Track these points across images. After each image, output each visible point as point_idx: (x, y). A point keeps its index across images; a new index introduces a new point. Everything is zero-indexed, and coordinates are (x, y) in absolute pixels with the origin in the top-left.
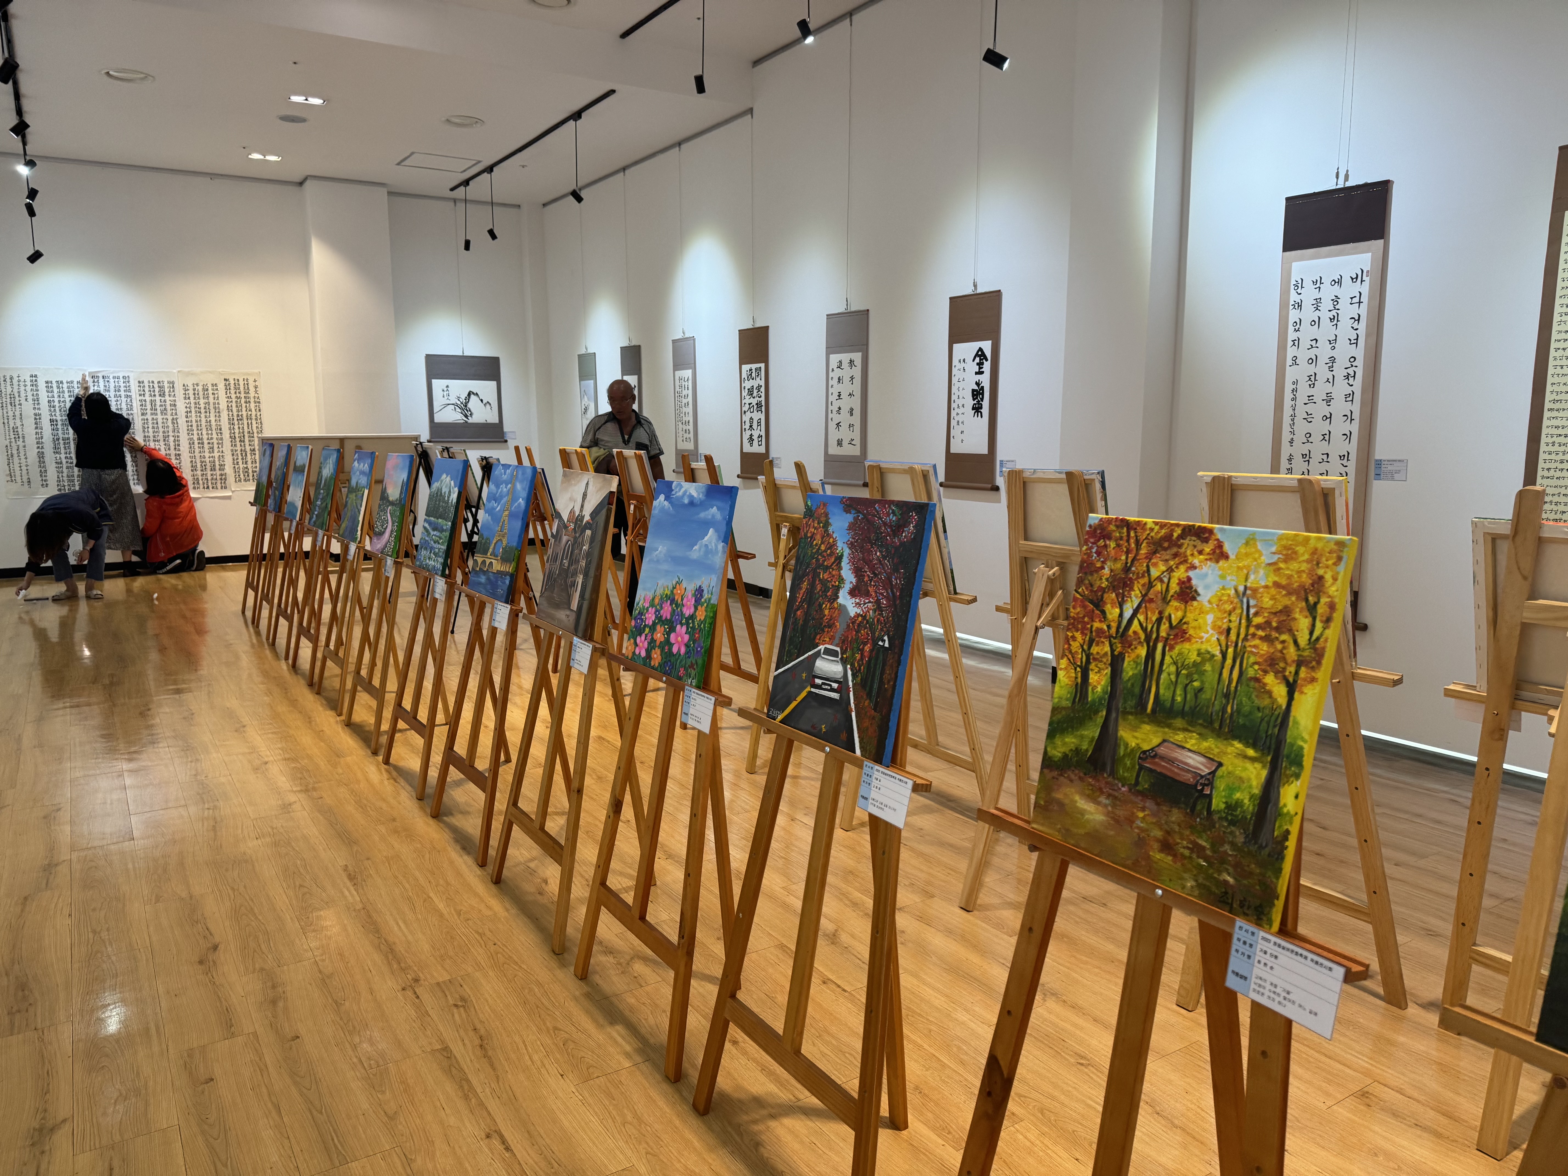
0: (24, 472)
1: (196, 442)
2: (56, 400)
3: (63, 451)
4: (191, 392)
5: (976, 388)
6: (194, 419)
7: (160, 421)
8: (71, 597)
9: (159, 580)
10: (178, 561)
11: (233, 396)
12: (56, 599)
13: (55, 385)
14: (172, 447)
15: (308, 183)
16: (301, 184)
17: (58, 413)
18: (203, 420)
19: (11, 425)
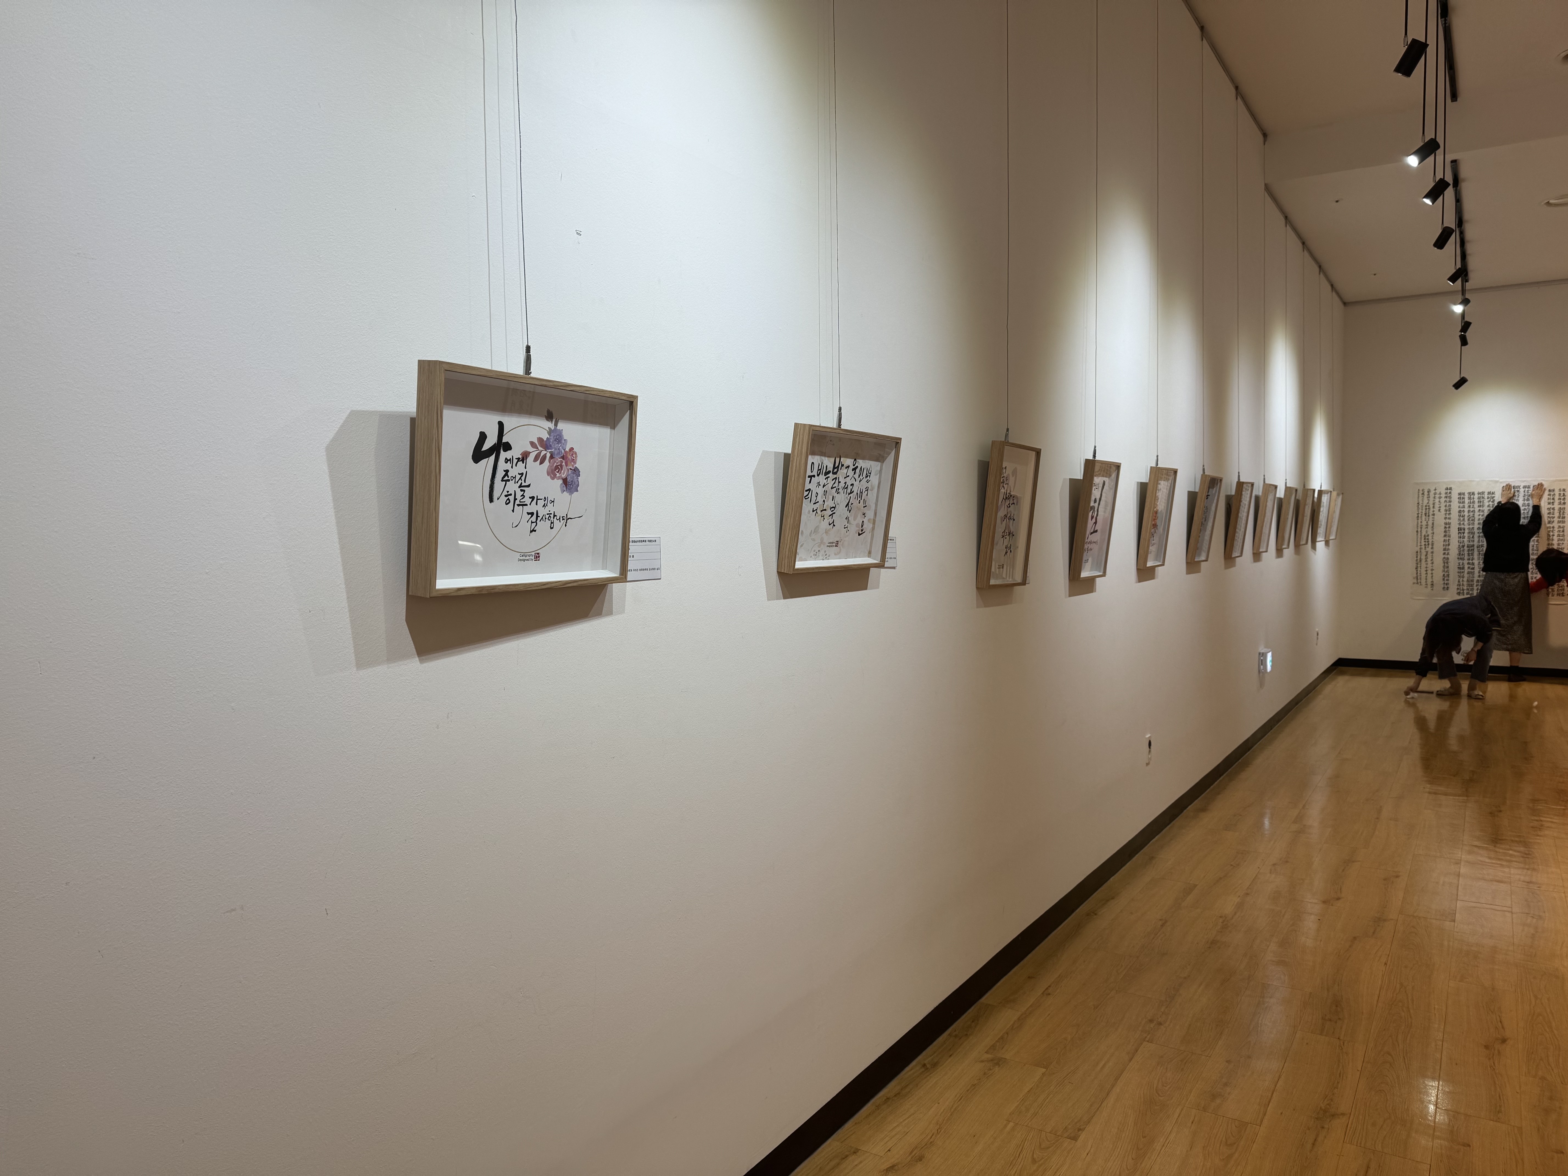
0: (1429, 576)
2: (1466, 510)
3: (1466, 557)
13: (1468, 496)
17: (1468, 526)
19: (1424, 533)
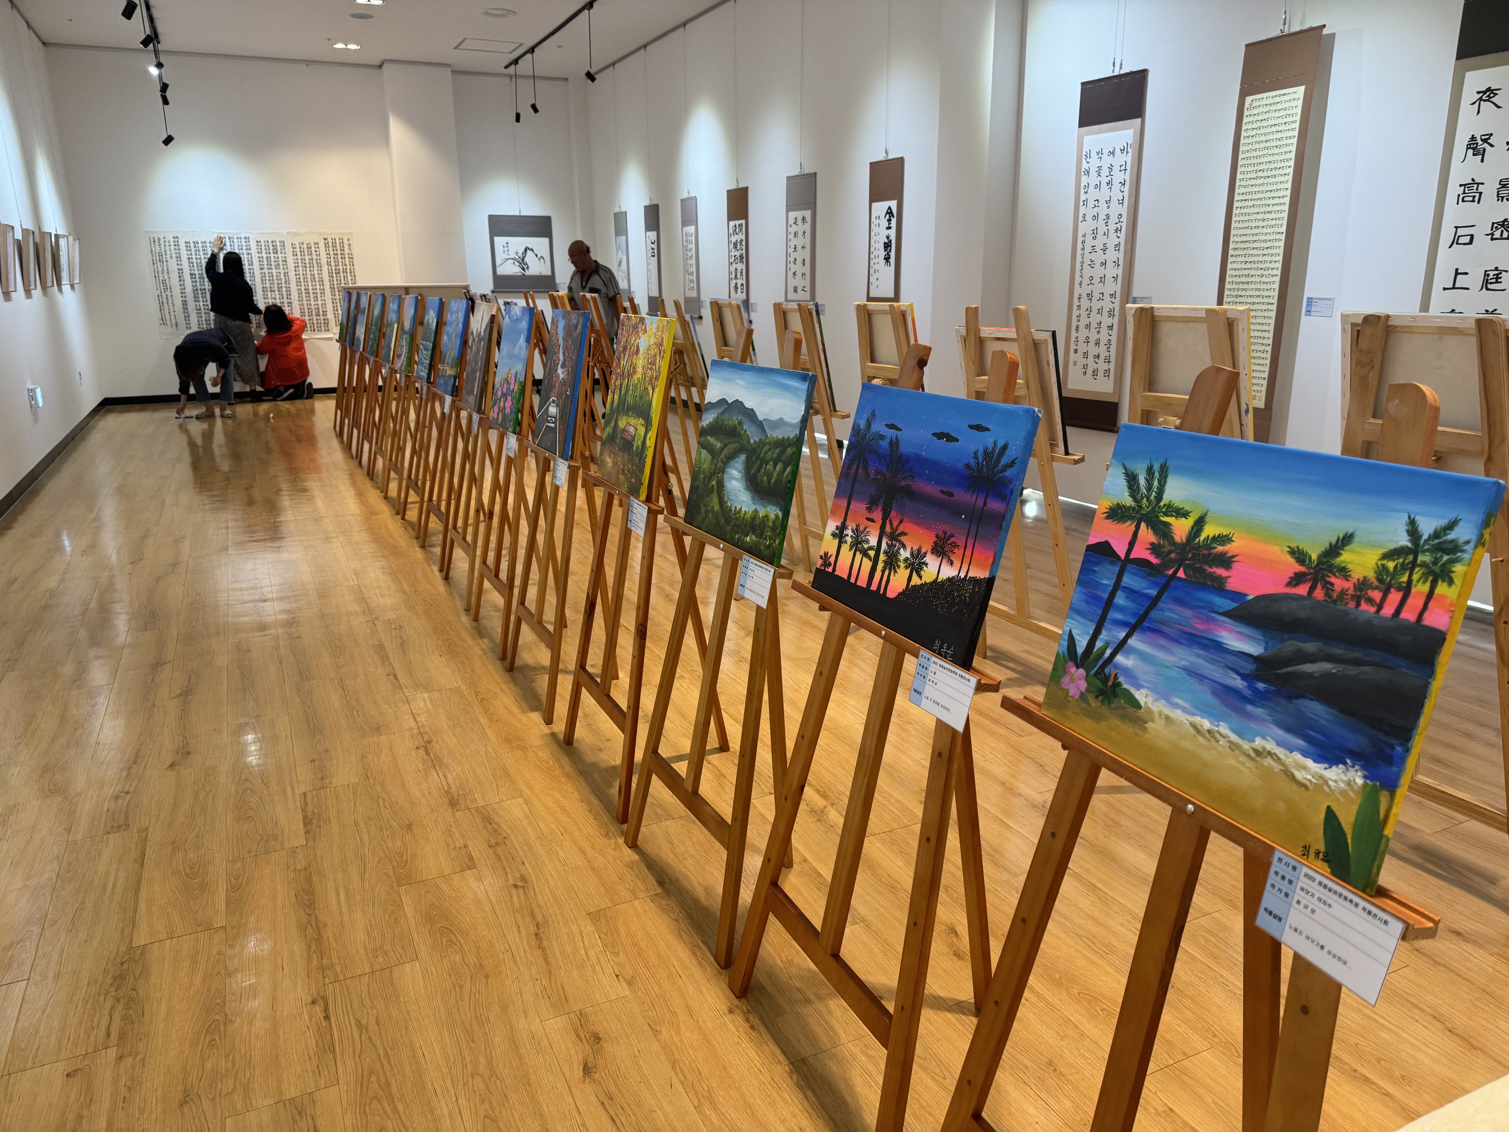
0: (173, 317)
1: (304, 292)
2: (194, 257)
3: (201, 300)
4: (298, 250)
5: (886, 241)
6: (301, 273)
7: (274, 274)
8: (209, 416)
9: (277, 405)
10: (292, 390)
11: (332, 253)
12: (198, 418)
13: (192, 245)
14: (285, 297)
15: (385, 65)
16: (380, 66)
17: (196, 269)
18: (309, 273)
19: (161, 278)
